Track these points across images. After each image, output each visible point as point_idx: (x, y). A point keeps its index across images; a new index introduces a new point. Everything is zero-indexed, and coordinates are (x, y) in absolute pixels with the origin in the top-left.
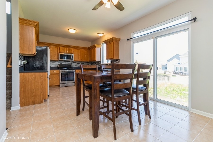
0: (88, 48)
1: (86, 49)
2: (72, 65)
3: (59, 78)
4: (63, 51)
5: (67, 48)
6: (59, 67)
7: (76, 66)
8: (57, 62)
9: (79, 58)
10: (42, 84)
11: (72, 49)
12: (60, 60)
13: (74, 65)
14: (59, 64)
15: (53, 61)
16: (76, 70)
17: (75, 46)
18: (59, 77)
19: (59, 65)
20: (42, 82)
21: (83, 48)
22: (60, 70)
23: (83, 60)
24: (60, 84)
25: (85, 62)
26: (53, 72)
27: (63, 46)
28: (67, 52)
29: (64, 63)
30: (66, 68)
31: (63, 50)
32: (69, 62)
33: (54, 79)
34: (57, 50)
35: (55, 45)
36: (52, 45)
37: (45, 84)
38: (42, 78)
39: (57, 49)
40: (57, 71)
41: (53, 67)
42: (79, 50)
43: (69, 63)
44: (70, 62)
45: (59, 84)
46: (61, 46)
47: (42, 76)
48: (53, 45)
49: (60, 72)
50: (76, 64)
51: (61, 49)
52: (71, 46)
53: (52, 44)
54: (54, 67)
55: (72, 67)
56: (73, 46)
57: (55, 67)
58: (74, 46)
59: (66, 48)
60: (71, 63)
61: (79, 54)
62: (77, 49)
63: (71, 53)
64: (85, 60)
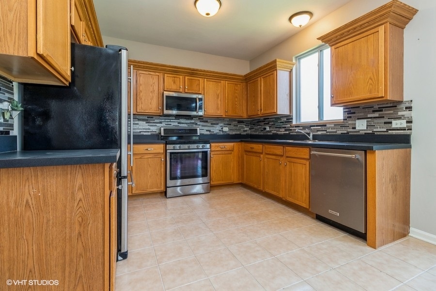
0: (245, 76)
1: (238, 79)
2: (198, 129)
3: (163, 170)
4: (174, 87)
5: (187, 78)
6: (162, 134)
7: (210, 131)
8: (156, 121)
9: (218, 109)
10: (80, 234)
11: (201, 79)
12: (166, 112)
13: (203, 128)
14: (163, 124)
15: (146, 118)
16: (212, 144)
17: (207, 72)
18: (163, 165)
19: (162, 129)
20: (83, 222)
21: (230, 78)
22: (166, 144)
23: (230, 113)
24: (166, 187)
25: (235, 120)
26: (147, 152)
27: (175, 71)
28: (186, 91)
29: (176, 124)
30: (174, 138)
31: (174, 82)
32: (188, 119)
33: (150, 172)
34: (156, 84)
35: (150, 68)
36: (144, 67)
37: (100, 231)
38: (79, 195)
39: (157, 80)
40: (159, 148)
41: (145, 134)
42: (220, 84)
43: (191, 123)
44: (193, 121)
45: (163, 189)
46: (169, 71)
47: (80, 188)
48: (147, 68)
49: (166, 150)
50: (209, 125)
51: (169, 79)
52: (197, 70)
53: (144, 63)
54: (149, 134)
55: (199, 134)
56: (201, 71)
57: (152, 135)
58: (204, 71)
59: (181, 77)
60: (196, 124)
61: (218, 95)
62: (212, 80)
63: (196, 92)
64: (236, 113)
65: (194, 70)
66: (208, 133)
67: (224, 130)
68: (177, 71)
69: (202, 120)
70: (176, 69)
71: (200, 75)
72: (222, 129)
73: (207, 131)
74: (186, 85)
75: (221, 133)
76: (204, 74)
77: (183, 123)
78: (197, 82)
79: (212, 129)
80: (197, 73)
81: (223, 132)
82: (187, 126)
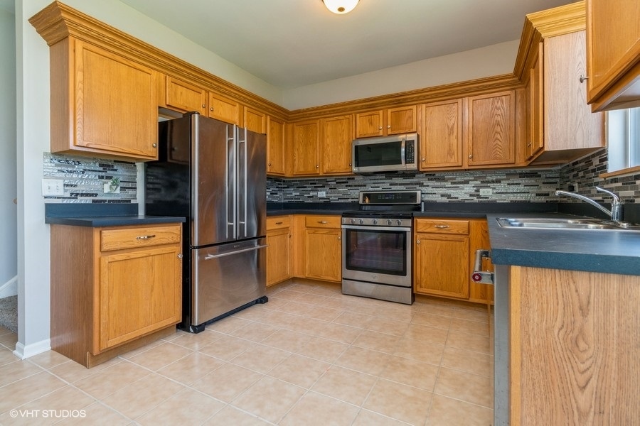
2: (420, 193)
3: (339, 252)
4: (371, 130)
5: (390, 111)
6: (361, 202)
7: (449, 196)
9: (450, 154)
11: (414, 107)
13: (434, 191)
16: (419, 220)
17: (424, 91)
18: (340, 246)
19: (361, 194)
23: (482, 159)
26: (321, 225)
28: (389, 132)
29: (387, 186)
31: (371, 123)
34: (346, 131)
39: (347, 125)
40: (335, 221)
42: (454, 107)
46: (362, 107)
50: (448, 185)
51: (362, 121)
54: (349, 201)
55: (417, 202)
57: (352, 203)
58: (417, 92)
59: (381, 112)
61: (452, 128)
62: (434, 104)
63: (407, 131)
64: (495, 158)
65: (398, 95)
66: (445, 200)
67: (481, 194)
68: (372, 104)
69: (433, 177)
70: (371, 103)
71: (412, 100)
72: (478, 191)
73: (442, 196)
74: (389, 122)
75: (476, 200)
76: (419, 97)
77: (396, 184)
78: (408, 113)
79: (453, 193)
80: (407, 99)
81: (479, 196)
82: (405, 189)
